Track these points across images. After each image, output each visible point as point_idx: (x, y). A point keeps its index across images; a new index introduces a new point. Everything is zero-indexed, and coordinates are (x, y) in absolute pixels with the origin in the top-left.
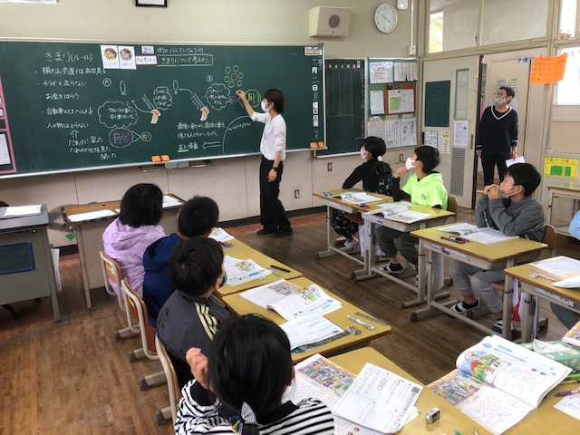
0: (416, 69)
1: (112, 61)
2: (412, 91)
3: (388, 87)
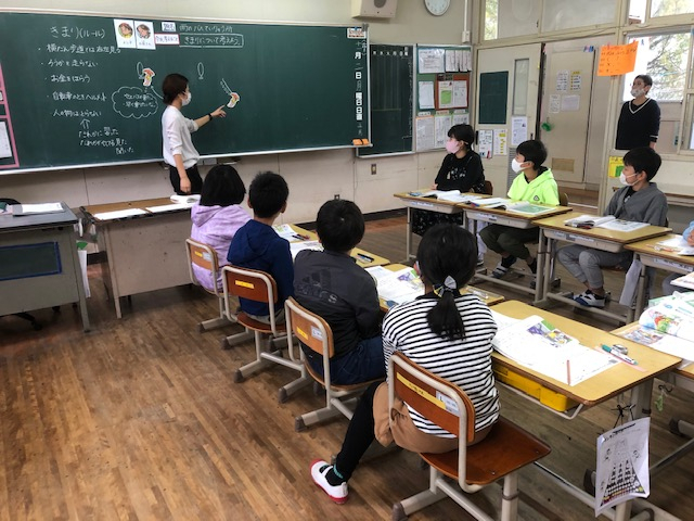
0: (469, 58)
1: (128, 39)
2: (465, 83)
3: (439, 78)
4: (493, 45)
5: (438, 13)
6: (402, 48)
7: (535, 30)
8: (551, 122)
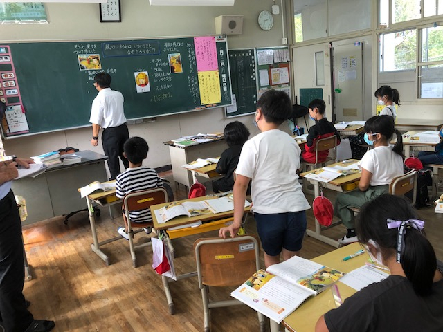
2: (287, 68)
3: (270, 67)
4: (301, 45)
5: (267, 29)
6: (247, 51)
7: (326, 35)
8: (340, 87)
